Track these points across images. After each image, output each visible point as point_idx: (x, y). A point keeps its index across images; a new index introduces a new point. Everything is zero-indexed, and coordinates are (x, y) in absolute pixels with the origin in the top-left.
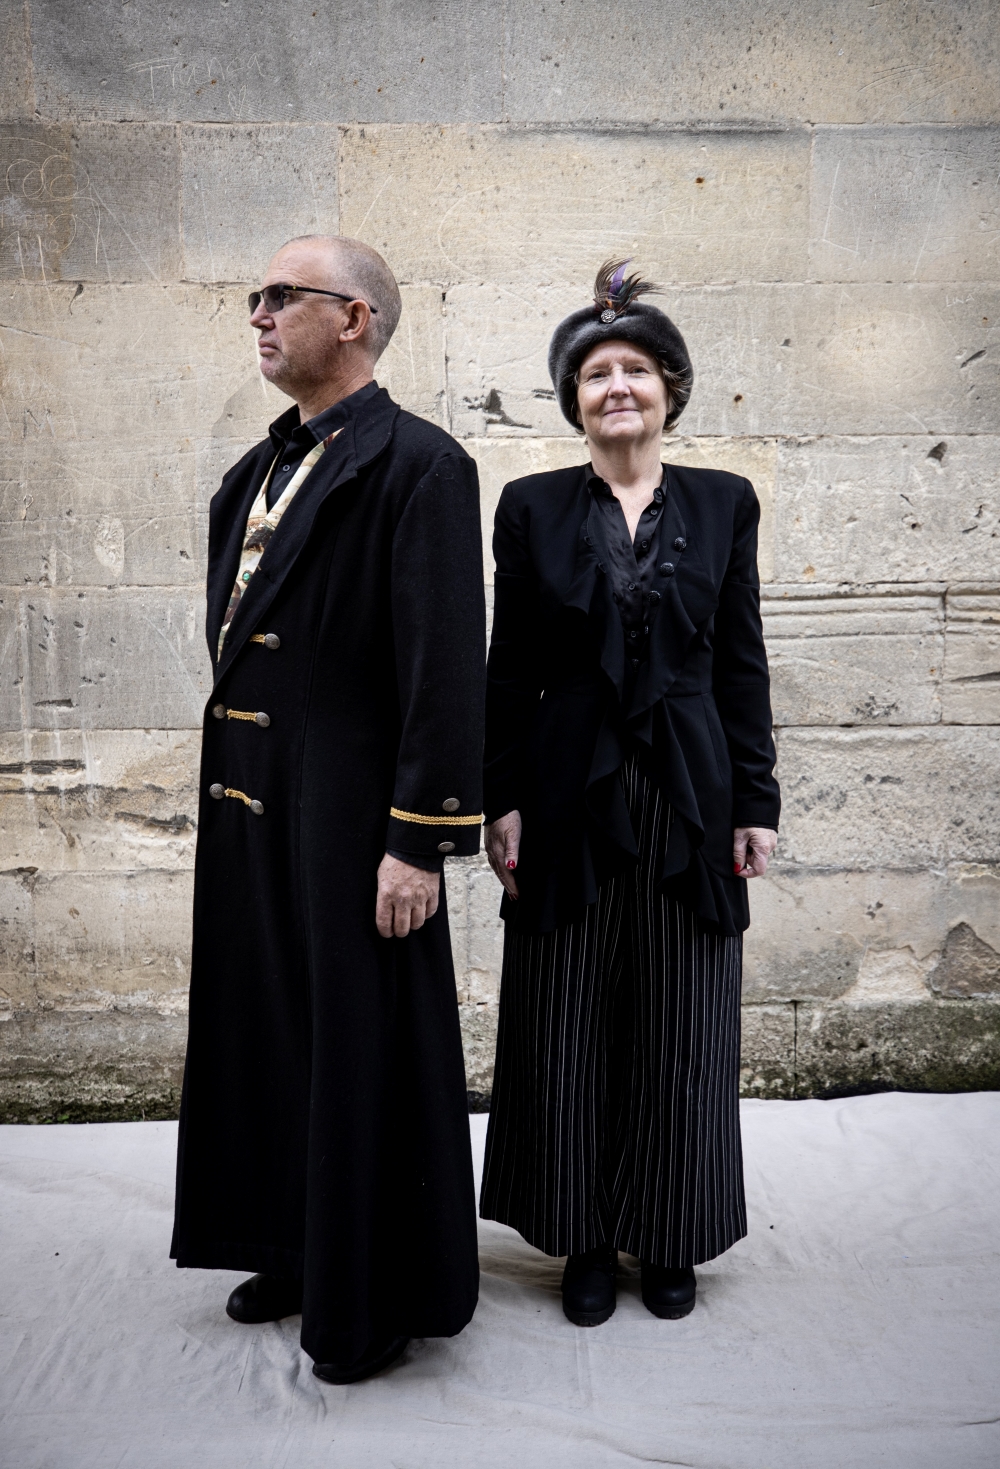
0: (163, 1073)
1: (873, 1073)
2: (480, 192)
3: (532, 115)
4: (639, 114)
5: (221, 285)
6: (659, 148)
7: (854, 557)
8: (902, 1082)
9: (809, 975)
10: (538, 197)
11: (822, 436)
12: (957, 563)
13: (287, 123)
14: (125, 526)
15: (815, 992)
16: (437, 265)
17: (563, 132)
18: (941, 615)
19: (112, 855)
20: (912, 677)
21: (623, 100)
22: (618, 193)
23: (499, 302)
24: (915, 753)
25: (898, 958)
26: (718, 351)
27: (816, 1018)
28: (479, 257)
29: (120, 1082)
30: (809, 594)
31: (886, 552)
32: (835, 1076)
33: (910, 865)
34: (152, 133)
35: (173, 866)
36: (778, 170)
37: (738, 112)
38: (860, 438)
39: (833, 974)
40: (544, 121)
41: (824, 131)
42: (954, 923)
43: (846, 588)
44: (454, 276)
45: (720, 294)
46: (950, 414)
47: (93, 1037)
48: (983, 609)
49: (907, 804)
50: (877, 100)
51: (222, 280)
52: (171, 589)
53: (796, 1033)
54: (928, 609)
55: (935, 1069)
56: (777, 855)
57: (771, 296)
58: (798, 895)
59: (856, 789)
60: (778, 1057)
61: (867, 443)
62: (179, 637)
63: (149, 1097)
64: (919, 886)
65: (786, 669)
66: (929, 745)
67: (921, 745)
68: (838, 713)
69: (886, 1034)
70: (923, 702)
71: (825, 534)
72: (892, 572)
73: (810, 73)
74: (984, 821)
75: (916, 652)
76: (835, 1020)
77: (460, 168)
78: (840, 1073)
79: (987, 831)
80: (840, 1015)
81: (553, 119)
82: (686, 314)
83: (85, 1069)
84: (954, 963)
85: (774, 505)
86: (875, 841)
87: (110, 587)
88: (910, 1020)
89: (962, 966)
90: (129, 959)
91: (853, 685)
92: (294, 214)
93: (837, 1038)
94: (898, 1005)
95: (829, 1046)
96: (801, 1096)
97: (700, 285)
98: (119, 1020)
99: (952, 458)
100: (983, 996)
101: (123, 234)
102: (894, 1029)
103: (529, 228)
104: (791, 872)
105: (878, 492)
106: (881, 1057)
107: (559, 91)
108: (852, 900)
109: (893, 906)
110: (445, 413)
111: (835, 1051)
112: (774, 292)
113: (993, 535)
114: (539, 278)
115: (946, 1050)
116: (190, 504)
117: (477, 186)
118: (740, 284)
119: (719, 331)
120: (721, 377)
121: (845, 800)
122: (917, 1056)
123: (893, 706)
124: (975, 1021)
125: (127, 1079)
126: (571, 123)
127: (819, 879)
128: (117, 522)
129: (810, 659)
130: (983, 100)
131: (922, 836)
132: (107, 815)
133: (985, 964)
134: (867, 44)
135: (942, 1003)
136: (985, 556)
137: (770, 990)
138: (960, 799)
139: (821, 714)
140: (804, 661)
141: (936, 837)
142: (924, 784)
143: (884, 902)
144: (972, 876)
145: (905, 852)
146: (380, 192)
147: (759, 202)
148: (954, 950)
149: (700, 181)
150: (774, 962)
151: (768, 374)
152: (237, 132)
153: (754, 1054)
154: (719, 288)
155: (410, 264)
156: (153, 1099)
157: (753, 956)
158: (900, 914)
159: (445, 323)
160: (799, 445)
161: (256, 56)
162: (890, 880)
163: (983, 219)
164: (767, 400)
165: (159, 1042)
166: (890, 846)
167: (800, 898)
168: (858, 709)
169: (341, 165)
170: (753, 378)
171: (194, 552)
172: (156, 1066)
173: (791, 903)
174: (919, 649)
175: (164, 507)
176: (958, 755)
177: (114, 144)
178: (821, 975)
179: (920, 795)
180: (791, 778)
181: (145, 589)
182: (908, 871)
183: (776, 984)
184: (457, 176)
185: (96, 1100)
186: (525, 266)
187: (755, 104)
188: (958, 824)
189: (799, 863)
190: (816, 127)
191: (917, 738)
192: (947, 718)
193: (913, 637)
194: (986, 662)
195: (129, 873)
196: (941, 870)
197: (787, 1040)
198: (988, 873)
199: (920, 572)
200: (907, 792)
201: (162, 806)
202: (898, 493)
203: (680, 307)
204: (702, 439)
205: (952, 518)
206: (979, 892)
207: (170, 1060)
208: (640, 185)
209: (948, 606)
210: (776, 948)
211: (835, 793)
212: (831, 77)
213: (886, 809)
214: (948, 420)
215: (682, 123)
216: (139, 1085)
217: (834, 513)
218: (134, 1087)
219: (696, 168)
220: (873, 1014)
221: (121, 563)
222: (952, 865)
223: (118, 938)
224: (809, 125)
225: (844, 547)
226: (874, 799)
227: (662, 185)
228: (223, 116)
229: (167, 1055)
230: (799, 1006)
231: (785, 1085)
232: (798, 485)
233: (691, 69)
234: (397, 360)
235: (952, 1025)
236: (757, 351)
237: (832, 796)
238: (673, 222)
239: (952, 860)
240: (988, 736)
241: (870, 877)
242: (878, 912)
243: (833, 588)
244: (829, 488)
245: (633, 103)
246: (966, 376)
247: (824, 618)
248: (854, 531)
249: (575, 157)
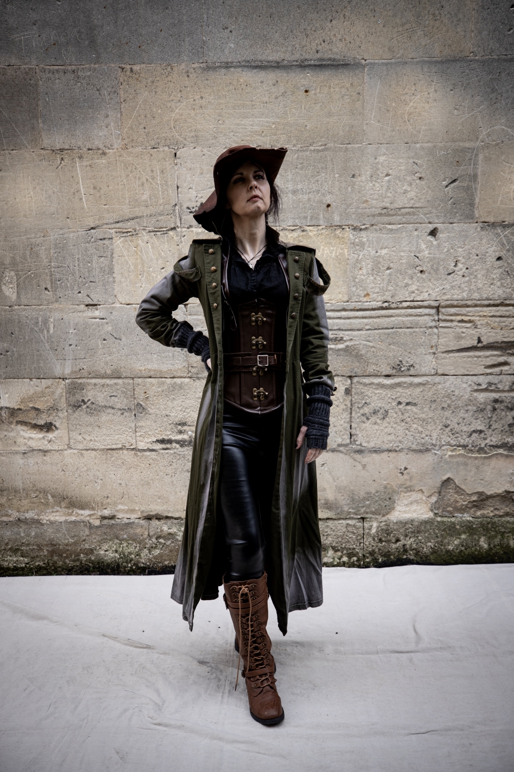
0: (43, 552)
1: (404, 555)
2: (193, 99)
3: (218, 58)
4: (274, 57)
5: (62, 150)
6: (285, 75)
7: (390, 288)
8: (419, 559)
9: (370, 504)
10: (223, 101)
11: (373, 225)
12: (444, 291)
13: (92, 65)
14: (17, 275)
15: (373, 513)
16: (171, 138)
17: (235, 67)
18: (436, 318)
19: (15, 442)
20: (422, 350)
21: (266, 49)
22: (264, 99)
23: (204, 157)
24: (423, 390)
25: (415, 496)
26: (318, 181)
27: (374, 526)
28: (193, 134)
29: (22, 556)
30: (367, 307)
31: (407, 285)
32: (384, 556)
33: (422, 448)
34: (24, 71)
35: (46, 448)
36: (347, 85)
37: (326, 55)
38: (392, 226)
39: (382, 504)
40: (225, 61)
41: (371, 64)
42: (445, 478)
43: (386, 304)
44: (181, 144)
45: (318, 151)
46: (440, 212)
47: (8, 534)
48: (458, 315)
49: (420, 416)
50: (399, 47)
51: (62, 148)
52: (41, 307)
53: (364, 534)
54: (429, 315)
55: (436, 553)
56: (352, 443)
57: (345, 152)
58: (363, 463)
59: (393, 409)
60: (354, 546)
61: (396, 228)
62: (45, 332)
63: (37, 564)
64: (426, 459)
65: (355, 347)
66: (431, 386)
67: (426, 386)
68: (383, 369)
69: (410, 535)
70: (427, 363)
71: (375, 276)
72: (410, 296)
73: (363, 33)
74: (460, 425)
75: (423, 338)
76: (384, 527)
77: (182, 87)
78: (387, 554)
79: (462, 431)
80: (386, 525)
81: (230, 60)
82: (300, 162)
83: (5, 550)
84: (445, 498)
85: (348, 261)
86: (403, 436)
87: (10, 307)
88: (423, 528)
89: (449, 500)
90: (25, 495)
91: (391, 355)
92: (97, 113)
93: (385, 537)
94: (416, 520)
95: (381, 541)
96: (367, 566)
97: (308, 146)
98: (21, 525)
99: (441, 236)
100: (461, 515)
101: (11, 124)
102: (414, 532)
103: (218, 118)
104: (360, 452)
105: (402, 254)
106: (408, 546)
107: (232, 46)
108: (391, 466)
109: (413, 469)
110: (178, 216)
111: (384, 543)
112: (347, 149)
113: (463, 276)
114: (224, 144)
115: (441, 543)
116: (49, 264)
117: (191, 97)
118: (329, 145)
119: (318, 170)
120: (319, 195)
121: (387, 414)
122: (426, 546)
123: (412, 366)
124: (456, 528)
125: (26, 555)
126: (239, 62)
127: (374, 455)
128: (13, 273)
129: (368, 341)
130: (455, 45)
131: (427, 433)
132: (12, 422)
133: (461, 499)
134: (393, 16)
135: (439, 519)
136: (459, 287)
137: (350, 512)
138: (447, 413)
139: (374, 370)
140: (365, 343)
141: (435, 434)
142: (428, 406)
143: (408, 467)
144: (454, 453)
145: (419, 441)
146: (141, 100)
147: (338, 102)
148: (445, 492)
149: (306, 91)
150: (352, 497)
151: (344, 193)
152: (67, 70)
153: (342, 544)
154: (318, 148)
155: (158, 138)
156: (39, 565)
157: (341, 494)
158: (416, 473)
159: (176, 169)
160: (361, 230)
161: (75, 30)
162: (411, 456)
163: (456, 109)
164: (343, 206)
165: (41, 537)
166: (411, 438)
167: (365, 465)
168: (393, 367)
169: (121, 87)
170: (336, 195)
171: (52, 288)
172: (40, 549)
173: (360, 467)
174: (425, 336)
175: (36, 265)
176: (446, 391)
177: (5, 78)
178: (376, 504)
179: (427, 412)
180: (359, 403)
181: (28, 307)
182: (420, 451)
183: (353, 509)
184: (181, 91)
185: (10, 565)
186: (217, 138)
187: (335, 50)
188: (446, 427)
189: (364, 447)
190: (367, 61)
191: (424, 382)
192: (440, 372)
193: (422, 330)
194: (460, 343)
195: (24, 451)
196: (438, 450)
197: (359, 538)
198: (462, 452)
199: (425, 296)
200: (420, 410)
201: (39, 418)
202: (413, 255)
203: (298, 158)
204: (310, 228)
205: (441, 267)
206: (457, 462)
207: (47, 545)
208: (275, 95)
209: (440, 313)
210: (353, 490)
211: (382, 411)
212: (374, 35)
213: (409, 419)
214: (439, 216)
215: (297, 61)
216: (32, 558)
217: (379, 265)
218: (29, 559)
219: (304, 85)
220: (404, 525)
221: (15, 294)
222: (443, 448)
223: (19, 484)
224: (363, 61)
225: (385, 283)
226: (403, 414)
227: (287, 94)
228: (60, 62)
229: (45, 543)
230: (365, 520)
231: (358, 560)
232: (360, 251)
233: (301, 32)
234: (152, 188)
235: (444, 530)
236: (338, 181)
237: (380, 412)
238: (293, 113)
239: (443, 445)
240: (462, 381)
241: (401, 454)
242: (405, 472)
243: (379, 304)
244: (377, 252)
245: (271, 51)
246: (448, 192)
247: (375, 320)
248: (390, 274)
249: (241, 80)
